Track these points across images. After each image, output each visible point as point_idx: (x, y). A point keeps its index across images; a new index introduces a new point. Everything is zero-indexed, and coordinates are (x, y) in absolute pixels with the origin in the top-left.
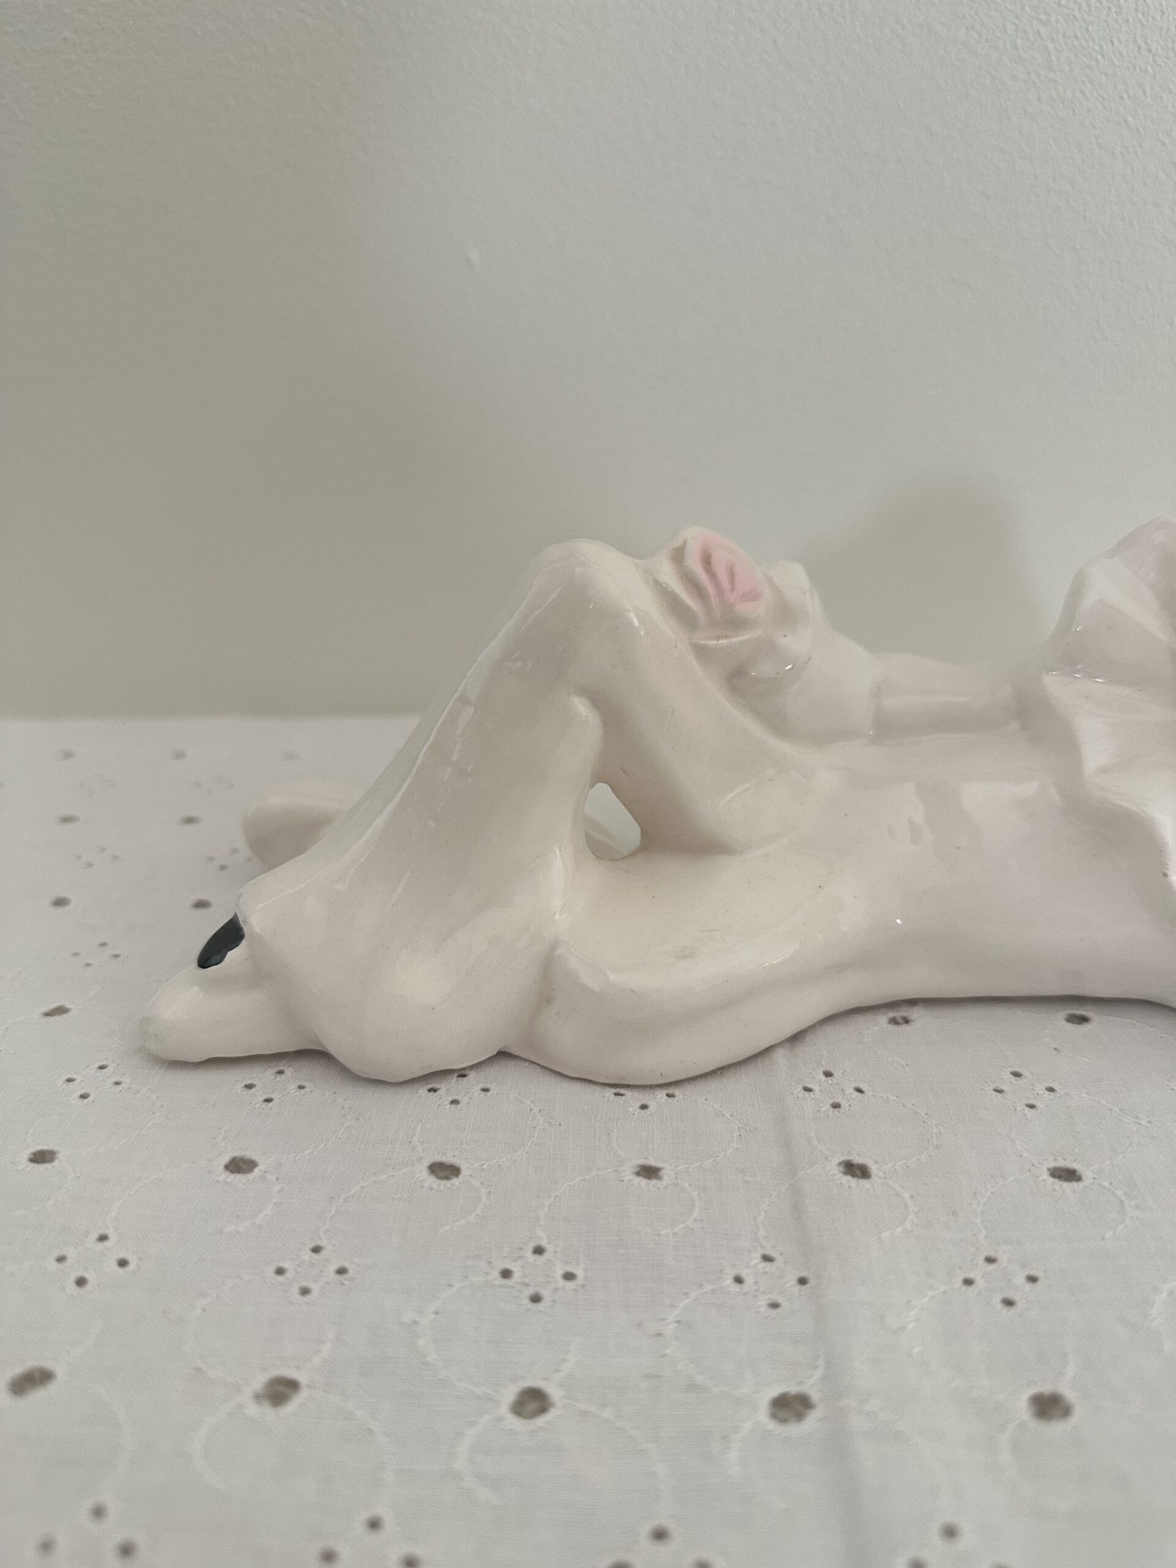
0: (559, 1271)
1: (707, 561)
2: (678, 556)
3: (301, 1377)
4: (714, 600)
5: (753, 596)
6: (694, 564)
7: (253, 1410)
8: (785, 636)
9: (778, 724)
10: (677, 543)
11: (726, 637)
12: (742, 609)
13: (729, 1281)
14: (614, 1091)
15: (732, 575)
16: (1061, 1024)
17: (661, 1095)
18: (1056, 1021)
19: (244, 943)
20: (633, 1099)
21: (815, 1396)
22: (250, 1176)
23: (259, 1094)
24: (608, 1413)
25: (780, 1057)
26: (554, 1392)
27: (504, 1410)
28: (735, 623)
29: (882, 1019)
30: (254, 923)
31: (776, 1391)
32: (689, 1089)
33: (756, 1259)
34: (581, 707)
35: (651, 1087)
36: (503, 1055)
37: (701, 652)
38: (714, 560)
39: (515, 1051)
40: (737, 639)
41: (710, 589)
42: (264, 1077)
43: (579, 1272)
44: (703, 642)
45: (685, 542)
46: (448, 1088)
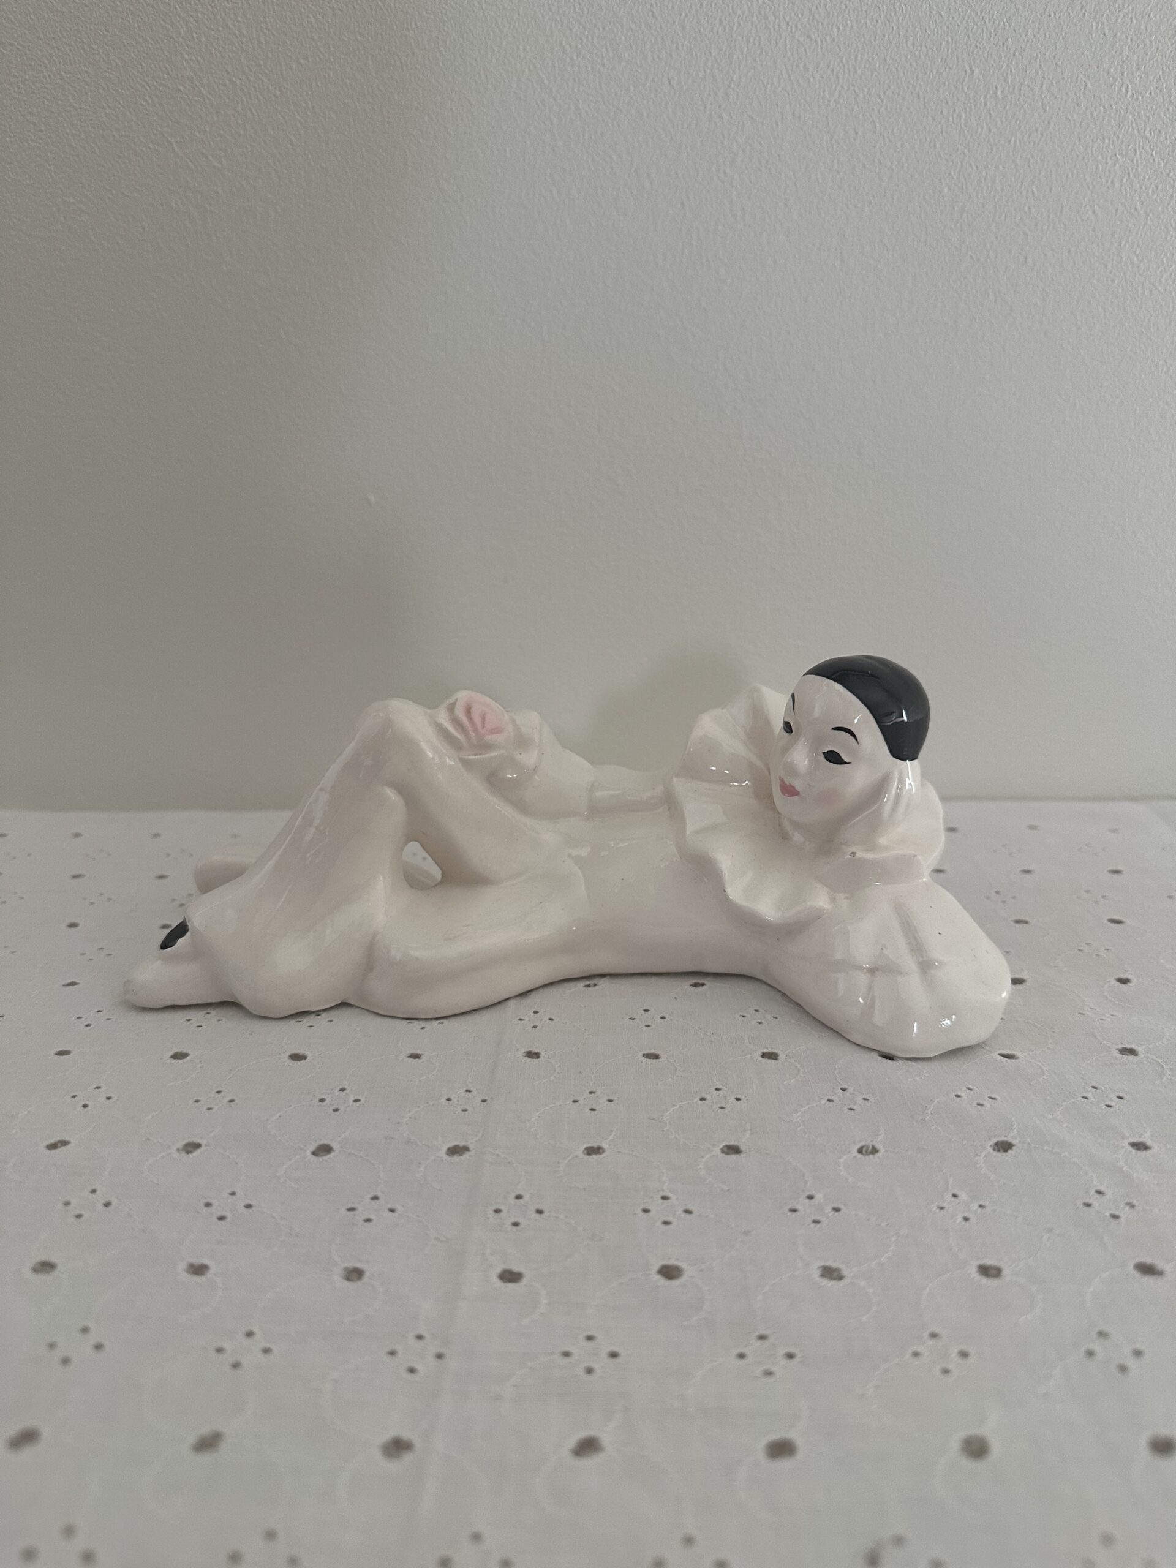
0: (352, 1098)
1: (468, 711)
2: (451, 708)
3: (203, 1142)
4: (472, 734)
5: (497, 731)
6: (460, 713)
7: (176, 1155)
8: (521, 754)
9: (522, 807)
10: (452, 700)
11: (480, 754)
12: (488, 738)
13: (443, 1100)
14: (408, 1021)
15: (483, 718)
16: (686, 987)
17: (435, 1023)
18: (685, 985)
19: (188, 934)
20: (417, 1025)
21: (471, 1147)
22: (185, 1060)
23: (194, 1023)
24: (361, 1154)
25: (511, 1004)
26: (334, 1145)
27: (308, 1153)
28: (487, 747)
29: (581, 985)
30: (196, 922)
31: (452, 1144)
32: (453, 1021)
33: (462, 1091)
34: (391, 794)
35: (431, 1019)
36: (344, 1005)
37: (465, 763)
38: (473, 710)
39: (352, 1003)
40: (487, 756)
41: (469, 728)
42: (197, 1016)
43: (363, 1099)
44: (466, 757)
45: (456, 700)
46: (306, 1021)
